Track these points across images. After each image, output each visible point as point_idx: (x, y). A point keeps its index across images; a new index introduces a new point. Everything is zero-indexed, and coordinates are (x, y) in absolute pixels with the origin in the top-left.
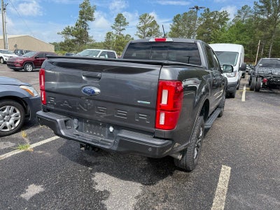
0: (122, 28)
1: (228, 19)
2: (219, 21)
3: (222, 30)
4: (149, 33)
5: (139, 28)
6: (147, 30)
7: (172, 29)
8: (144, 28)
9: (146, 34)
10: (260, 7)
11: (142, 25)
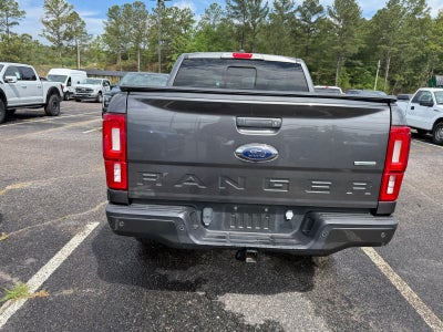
0: (11, 20)
1: (193, 22)
2: (180, 23)
3: (187, 37)
4: (66, 34)
5: (47, 24)
6: (63, 28)
7: (108, 29)
8: (57, 25)
9: (62, 36)
10: (234, 8)
11: (51, 18)
